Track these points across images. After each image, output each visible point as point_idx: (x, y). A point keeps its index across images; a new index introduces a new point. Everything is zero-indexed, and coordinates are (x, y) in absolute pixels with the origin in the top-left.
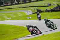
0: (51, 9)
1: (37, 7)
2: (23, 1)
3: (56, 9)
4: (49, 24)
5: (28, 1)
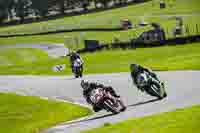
4: (146, 79)
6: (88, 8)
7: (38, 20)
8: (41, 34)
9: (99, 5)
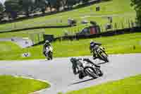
0: (77, 32)
1: (43, 30)
3: (88, 32)
5: (21, 16)
6: (46, 12)
9: (53, 10)
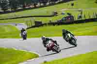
2: (12, 9)
7: (12, 12)
8: (16, 18)
9: (42, 4)
